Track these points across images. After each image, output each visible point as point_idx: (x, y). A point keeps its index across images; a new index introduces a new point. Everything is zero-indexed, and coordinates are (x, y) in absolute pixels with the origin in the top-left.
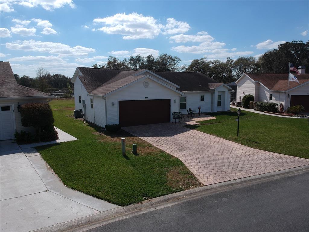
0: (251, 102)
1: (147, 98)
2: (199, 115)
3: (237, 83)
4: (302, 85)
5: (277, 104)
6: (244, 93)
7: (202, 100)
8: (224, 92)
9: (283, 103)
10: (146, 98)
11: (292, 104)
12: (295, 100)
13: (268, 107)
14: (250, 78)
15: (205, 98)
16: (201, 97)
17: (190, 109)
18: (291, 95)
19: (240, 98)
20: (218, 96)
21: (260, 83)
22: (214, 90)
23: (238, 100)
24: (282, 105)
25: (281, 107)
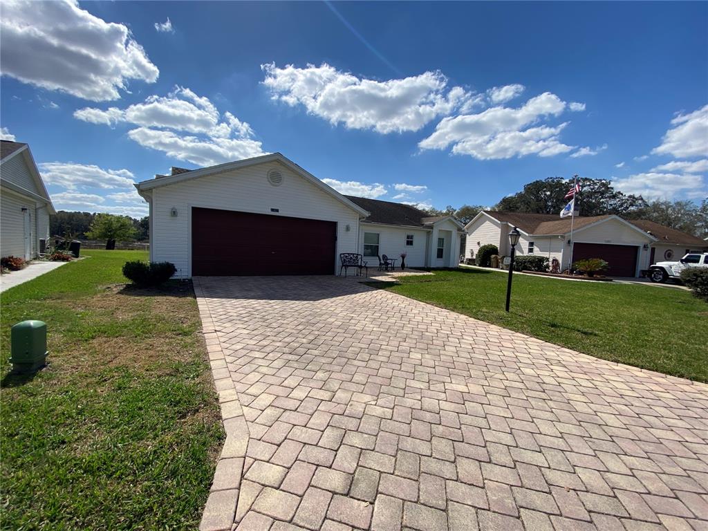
0: (493, 256)
1: (277, 211)
2: (403, 269)
3: (467, 229)
4: (596, 224)
5: (547, 259)
6: (479, 243)
7: (410, 243)
8: (449, 233)
9: (559, 256)
10: (273, 210)
11: (576, 258)
12: (582, 251)
13: (531, 262)
14: (493, 218)
15: (415, 241)
16: (408, 237)
17: (384, 256)
18: (575, 243)
19: (472, 254)
20: (439, 239)
21: (510, 224)
22: (431, 227)
23: (468, 255)
24: (555, 261)
25: (553, 263)
